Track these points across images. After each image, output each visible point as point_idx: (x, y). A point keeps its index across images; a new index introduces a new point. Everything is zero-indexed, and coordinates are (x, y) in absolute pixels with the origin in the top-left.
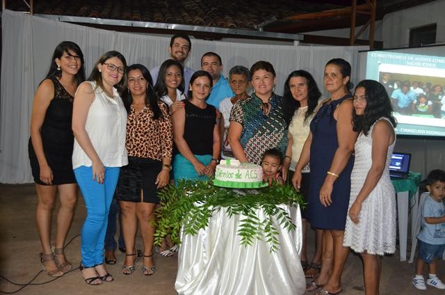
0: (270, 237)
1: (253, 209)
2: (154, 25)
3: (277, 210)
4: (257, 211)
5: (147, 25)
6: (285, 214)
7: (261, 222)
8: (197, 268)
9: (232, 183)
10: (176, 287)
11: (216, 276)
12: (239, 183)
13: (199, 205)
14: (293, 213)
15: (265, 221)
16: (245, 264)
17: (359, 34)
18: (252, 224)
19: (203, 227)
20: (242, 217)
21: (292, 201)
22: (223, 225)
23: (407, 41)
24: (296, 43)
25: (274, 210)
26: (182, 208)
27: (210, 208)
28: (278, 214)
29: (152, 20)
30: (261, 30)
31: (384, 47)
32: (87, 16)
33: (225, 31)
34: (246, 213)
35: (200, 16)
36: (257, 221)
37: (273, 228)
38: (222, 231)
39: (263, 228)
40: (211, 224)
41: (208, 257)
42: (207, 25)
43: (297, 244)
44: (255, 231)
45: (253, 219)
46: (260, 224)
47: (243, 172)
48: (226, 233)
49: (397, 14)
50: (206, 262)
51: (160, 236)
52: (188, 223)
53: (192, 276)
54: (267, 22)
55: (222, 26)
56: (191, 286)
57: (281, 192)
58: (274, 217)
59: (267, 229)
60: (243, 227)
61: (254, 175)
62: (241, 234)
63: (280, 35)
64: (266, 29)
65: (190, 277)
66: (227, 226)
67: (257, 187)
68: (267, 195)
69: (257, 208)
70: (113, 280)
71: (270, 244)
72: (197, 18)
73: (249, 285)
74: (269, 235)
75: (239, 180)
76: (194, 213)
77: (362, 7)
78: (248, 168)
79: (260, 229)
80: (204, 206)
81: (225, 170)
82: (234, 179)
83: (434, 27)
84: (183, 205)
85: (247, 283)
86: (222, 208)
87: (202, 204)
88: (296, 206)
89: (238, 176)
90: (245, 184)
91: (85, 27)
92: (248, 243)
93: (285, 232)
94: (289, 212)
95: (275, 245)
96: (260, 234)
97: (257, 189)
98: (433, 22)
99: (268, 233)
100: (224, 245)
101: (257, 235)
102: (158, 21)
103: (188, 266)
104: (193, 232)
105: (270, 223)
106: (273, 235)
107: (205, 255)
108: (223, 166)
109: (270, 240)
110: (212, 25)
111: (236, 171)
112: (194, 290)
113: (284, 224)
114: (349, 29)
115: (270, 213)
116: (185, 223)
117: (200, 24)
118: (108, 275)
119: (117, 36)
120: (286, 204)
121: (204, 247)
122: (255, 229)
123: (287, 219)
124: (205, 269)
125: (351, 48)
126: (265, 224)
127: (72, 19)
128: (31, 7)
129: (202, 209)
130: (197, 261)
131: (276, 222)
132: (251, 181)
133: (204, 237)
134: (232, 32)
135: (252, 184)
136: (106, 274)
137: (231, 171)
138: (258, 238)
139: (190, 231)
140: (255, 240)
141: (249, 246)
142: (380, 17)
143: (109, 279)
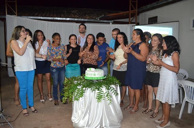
0: (108, 99)
1: (101, 88)
3: (111, 88)
5: (59, 19)
6: (114, 89)
7: (105, 93)
8: (80, 112)
9: (92, 78)
10: (72, 120)
11: (88, 115)
12: (95, 78)
14: (117, 88)
15: (106, 93)
16: (99, 109)
17: (132, 20)
18: (101, 94)
19: (81, 97)
21: (116, 83)
22: (90, 95)
23: (148, 22)
24: (111, 24)
25: (109, 88)
26: (73, 89)
27: (84, 89)
30: (98, 19)
31: (140, 24)
33: (86, 20)
34: (98, 90)
35: (78, 15)
38: (89, 97)
39: (106, 95)
40: (85, 95)
41: (84, 108)
42: (80, 18)
45: (101, 92)
46: (104, 94)
47: (96, 73)
48: (91, 98)
49: (144, 13)
50: (83, 110)
51: (64, 100)
52: (75, 95)
54: (101, 17)
55: (85, 18)
56: (78, 120)
57: (111, 80)
58: (110, 91)
59: (107, 96)
60: (98, 96)
61: (100, 74)
62: (97, 99)
63: (105, 21)
64: (100, 19)
65: (77, 116)
67: (102, 79)
68: (106, 82)
69: (103, 88)
70: (37, 112)
71: (109, 102)
72: (76, 16)
73: (100, 117)
74: (108, 98)
76: (78, 91)
77: (132, 11)
78: (98, 71)
79: (104, 95)
81: (89, 73)
82: (93, 76)
83: (157, 17)
84: (73, 88)
86: (89, 89)
87: (81, 87)
88: (117, 86)
90: (98, 78)
92: (100, 101)
93: (114, 96)
94: (115, 88)
96: (104, 97)
99: (107, 97)
100: (90, 103)
101: (103, 98)
103: (76, 111)
105: (108, 94)
107: (82, 107)
108: (88, 71)
109: (108, 100)
110: (81, 18)
111: (93, 73)
112: (80, 121)
113: (113, 93)
114: (129, 19)
117: (78, 18)
118: (36, 110)
120: (114, 85)
121: (82, 104)
122: (102, 96)
123: (115, 91)
124: (83, 113)
125: (130, 25)
126: (106, 94)
127: (32, 17)
129: (81, 89)
130: (80, 109)
132: (100, 76)
133: (82, 100)
134: (89, 20)
135: (100, 78)
136: (35, 110)
137: (91, 73)
139: (76, 99)
140: (102, 100)
141: (100, 102)
142: (138, 15)
143: (36, 112)
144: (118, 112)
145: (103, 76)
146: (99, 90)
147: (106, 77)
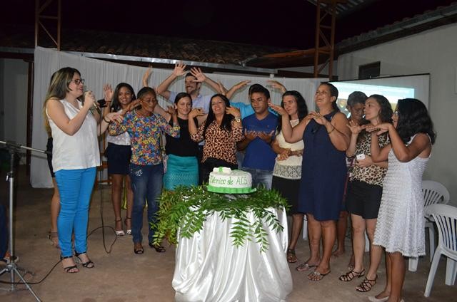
0: (259, 238)
1: (244, 212)
2: (159, 61)
3: (266, 213)
4: (247, 215)
5: (153, 60)
6: (273, 216)
7: (252, 224)
8: (192, 267)
9: (225, 189)
10: (173, 285)
11: (210, 275)
12: (230, 189)
13: (194, 209)
14: (280, 216)
15: (255, 224)
16: (237, 263)
17: (320, 70)
18: (243, 227)
19: (198, 230)
20: (234, 220)
21: (278, 205)
22: (217, 228)
23: (357, 75)
24: (272, 76)
25: (263, 213)
26: (178, 212)
27: (205, 212)
28: (267, 217)
29: (157, 57)
30: (244, 65)
31: (339, 79)
32: (105, 53)
33: (216, 66)
34: (238, 216)
35: (197, 55)
36: (248, 224)
37: (262, 230)
38: (216, 233)
39: (254, 229)
40: (205, 227)
41: (203, 259)
42: (201, 61)
43: (284, 242)
44: (246, 233)
45: (244, 222)
46: (250, 226)
47: (235, 178)
48: (219, 235)
49: (348, 55)
50: (201, 262)
51: (158, 237)
52: (184, 226)
53: (188, 275)
54: (249, 59)
55: (213, 62)
56: (187, 284)
57: (267, 196)
58: (264, 220)
59: (257, 232)
60: (235, 230)
61: (244, 181)
62: (233, 236)
63: (259, 70)
64: (248, 64)
65: (186, 276)
66: (220, 229)
67: (247, 192)
68: (256, 199)
69: (247, 212)
70: (93, 266)
71: (260, 245)
72: (194, 56)
73: (240, 282)
74: (260, 236)
75: (230, 186)
76: (190, 217)
77: (322, 48)
78: (239, 175)
79: (250, 230)
80: (199, 210)
81: (217, 177)
82: (226, 185)
83: (378, 64)
84: (179, 210)
85: (238, 280)
86: (216, 212)
87: (197, 209)
88: (282, 209)
89: (230, 182)
90: (237, 189)
91: (102, 61)
92: (240, 244)
93: (273, 233)
94: (276, 215)
95: (265, 245)
96: (250, 235)
97: (247, 194)
98: (378, 60)
99: (258, 235)
100: (218, 246)
101: (248, 236)
102: (162, 57)
103: (184, 265)
104: (189, 236)
105: (260, 226)
106: (262, 236)
107: (199, 255)
108: (216, 173)
109: (260, 241)
110: (205, 61)
111: (227, 178)
112: (191, 287)
113: (272, 226)
114: (313, 67)
115: (260, 216)
116: (181, 227)
117: (196, 60)
118: (90, 262)
119: (128, 69)
120: (274, 207)
121: (199, 248)
122: (246, 231)
123: (275, 222)
124: (200, 269)
125: (315, 80)
126: (256, 227)
127: (92, 55)
128: (58, 44)
129: (197, 213)
130: (192, 261)
131: (265, 224)
132: (242, 186)
133: (200, 239)
134: (222, 66)
135: (243, 189)
136: (88, 261)
137: (223, 177)
138: (249, 239)
139: (186, 235)
140: (246, 240)
141: (240, 246)
142: (336, 58)
143: (90, 265)
144: (281, 272)
145: (250, 186)
146: (239, 218)
147: (255, 190)
